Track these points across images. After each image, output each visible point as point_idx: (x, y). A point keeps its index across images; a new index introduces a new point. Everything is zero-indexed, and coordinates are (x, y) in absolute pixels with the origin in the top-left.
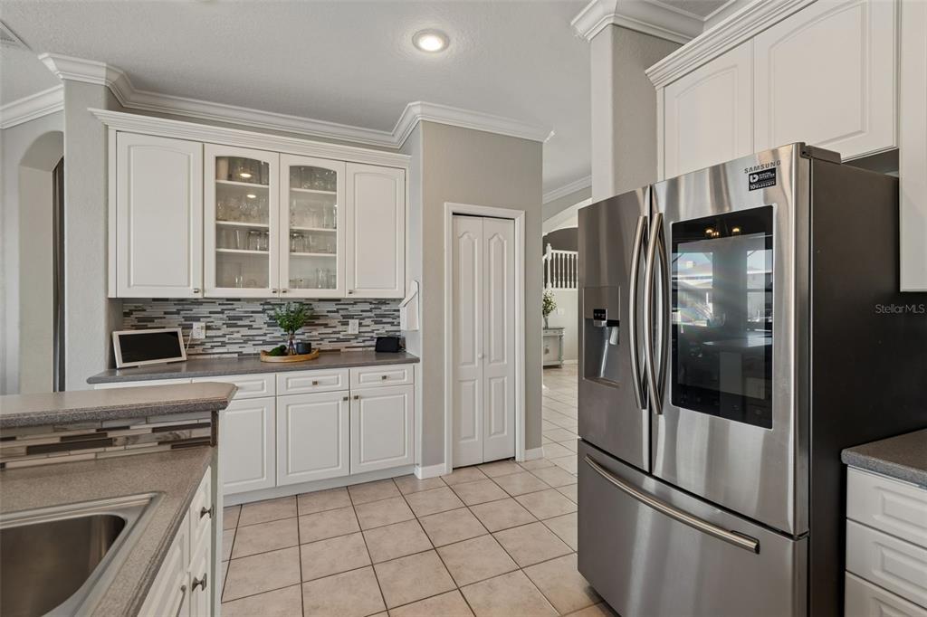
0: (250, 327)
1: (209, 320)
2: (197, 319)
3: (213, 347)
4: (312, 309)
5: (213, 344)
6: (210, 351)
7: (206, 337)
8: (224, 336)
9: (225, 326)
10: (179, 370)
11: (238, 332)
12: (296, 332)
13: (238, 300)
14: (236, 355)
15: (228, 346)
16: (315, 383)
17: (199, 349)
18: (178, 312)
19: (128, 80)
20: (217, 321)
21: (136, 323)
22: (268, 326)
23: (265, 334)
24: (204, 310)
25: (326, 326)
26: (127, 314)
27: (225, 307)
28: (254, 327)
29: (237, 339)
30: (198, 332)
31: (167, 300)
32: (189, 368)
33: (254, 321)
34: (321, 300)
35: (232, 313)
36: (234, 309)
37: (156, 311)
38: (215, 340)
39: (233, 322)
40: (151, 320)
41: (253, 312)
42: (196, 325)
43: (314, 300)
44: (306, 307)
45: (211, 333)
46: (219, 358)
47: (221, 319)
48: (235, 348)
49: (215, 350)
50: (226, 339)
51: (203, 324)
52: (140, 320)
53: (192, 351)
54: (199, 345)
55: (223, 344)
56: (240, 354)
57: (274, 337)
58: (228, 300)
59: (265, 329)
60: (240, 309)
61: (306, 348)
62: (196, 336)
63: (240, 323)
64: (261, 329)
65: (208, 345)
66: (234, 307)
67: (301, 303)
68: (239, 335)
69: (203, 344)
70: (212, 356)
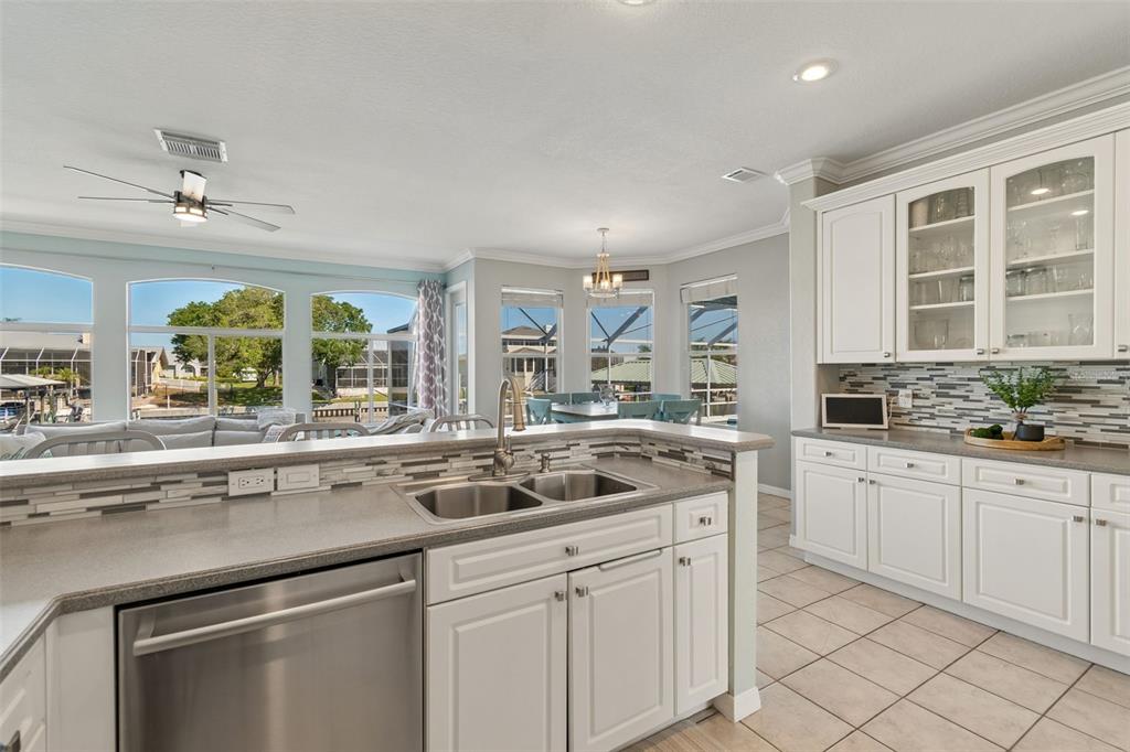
0: (966, 398)
1: (916, 387)
2: (904, 386)
3: (920, 418)
4: (1068, 377)
5: (921, 415)
6: (917, 423)
7: (913, 406)
8: (933, 407)
9: (934, 395)
10: (880, 438)
11: (950, 403)
12: (1028, 410)
13: (951, 364)
14: (948, 431)
15: (938, 419)
16: (1020, 482)
17: (906, 419)
18: (884, 378)
19: (834, 162)
20: (926, 389)
21: (849, 388)
22: (992, 398)
23: (987, 409)
24: (910, 376)
25: (1095, 404)
26: (842, 379)
27: (934, 373)
28: (971, 398)
29: (950, 412)
30: (904, 401)
31: (874, 365)
32: (890, 438)
33: (972, 391)
34: (1082, 363)
35: (942, 381)
36: (946, 376)
37: (864, 377)
38: (923, 410)
39: (944, 390)
40: (861, 385)
41: (969, 379)
42: (902, 392)
43: (1071, 363)
44: (1056, 374)
45: (918, 402)
46: (928, 432)
47: (930, 387)
48: (947, 423)
49: (923, 422)
50: (935, 411)
51: (910, 392)
52: (852, 384)
53: (897, 420)
54: (904, 414)
55: (933, 417)
56: (953, 430)
57: (1002, 414)
58: (938, 364)
59: (987, 401)
60: (952, 375)
61: (1036, 434)
62: (902, 404)
63: (952, 392)
64: (980, 401)
65: (915, 416)
66: (946, 372)
67: (1046, 369)
68: (951, 408)
69: (909, 414)
70: (919, 429)
